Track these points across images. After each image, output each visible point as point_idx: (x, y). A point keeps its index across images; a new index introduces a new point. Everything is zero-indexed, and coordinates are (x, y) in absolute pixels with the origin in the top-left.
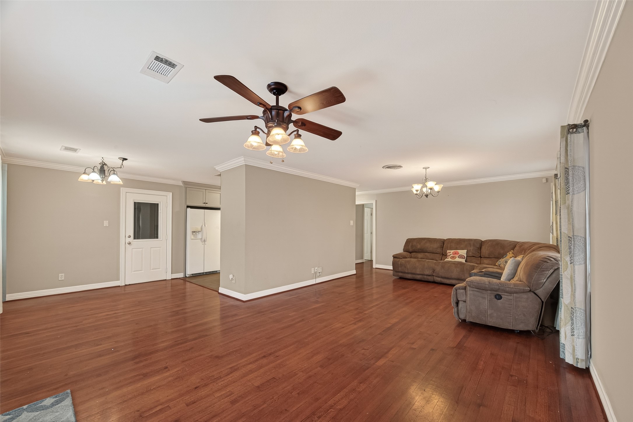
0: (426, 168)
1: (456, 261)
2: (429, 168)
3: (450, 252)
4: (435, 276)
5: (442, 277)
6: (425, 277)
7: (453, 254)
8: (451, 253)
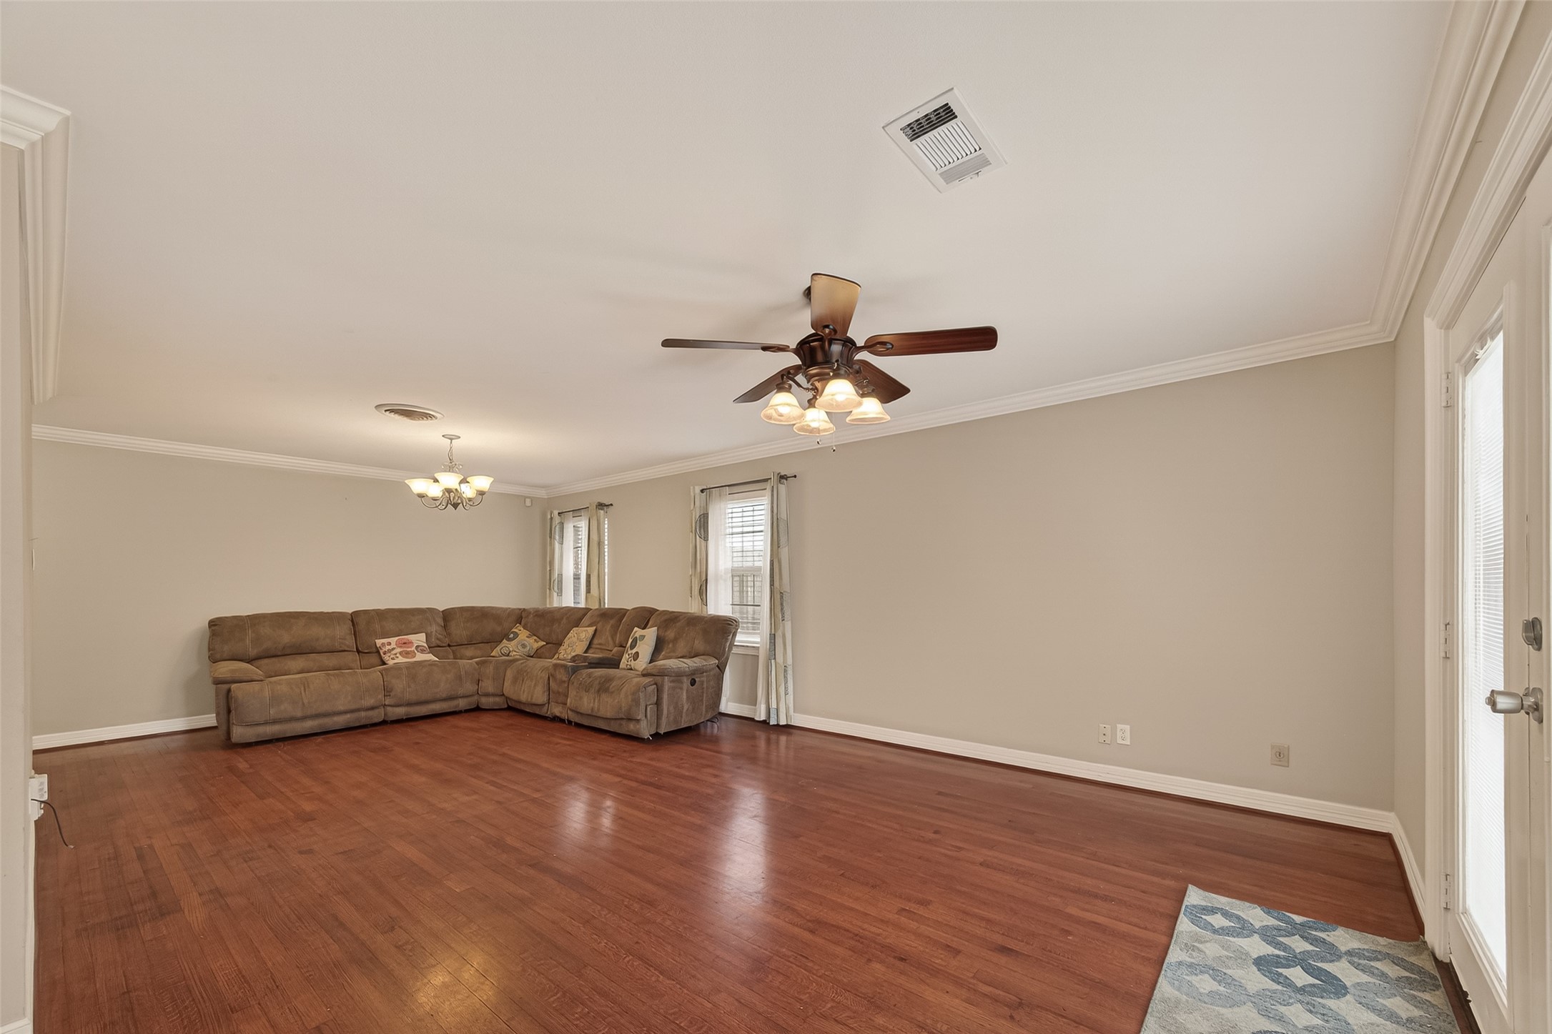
0: (452, 438)
1: (417, 660)
2: (460, 437)
3: (389, 644)
4: (389, 706)
5: (409, 704)
6: (363, 714)
7: (401, 647)
8: (393, 645)
